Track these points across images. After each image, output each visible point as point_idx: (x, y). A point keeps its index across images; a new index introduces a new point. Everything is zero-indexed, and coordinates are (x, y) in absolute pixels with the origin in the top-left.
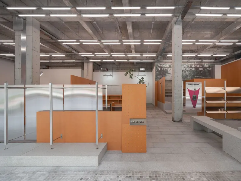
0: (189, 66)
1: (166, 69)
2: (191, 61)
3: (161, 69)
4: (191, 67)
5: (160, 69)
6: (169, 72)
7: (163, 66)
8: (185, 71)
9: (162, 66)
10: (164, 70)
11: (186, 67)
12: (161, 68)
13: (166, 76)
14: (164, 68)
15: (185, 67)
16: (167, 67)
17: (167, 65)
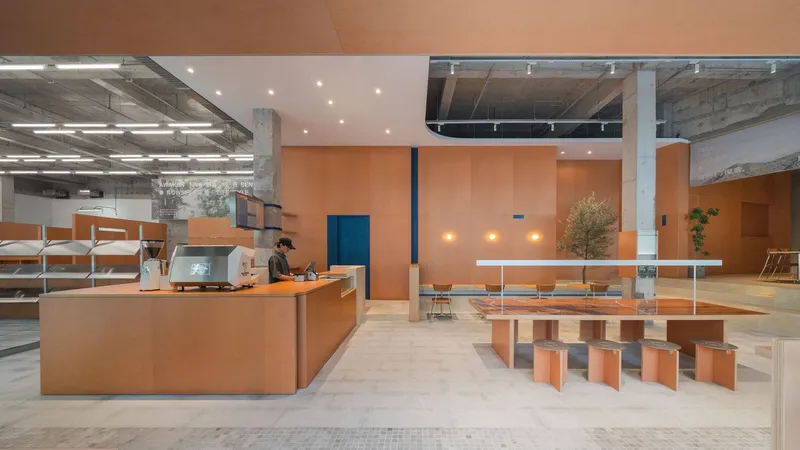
0: (235, 184)
1: (178, 193)
2: (228, 172)
3: (165, 192)
4: (239, 188)
5: (161, 193)
6: (185, 199)
7: (171, 185)
8: (224, 199)
9: (167, 184)
10: (172, 196)
11: (227, 187)
12: (165, 189)
13: (178, 209)
14: (173, 191)
15: (223, 188)
16: (179, 189)
17: (181, 183)
